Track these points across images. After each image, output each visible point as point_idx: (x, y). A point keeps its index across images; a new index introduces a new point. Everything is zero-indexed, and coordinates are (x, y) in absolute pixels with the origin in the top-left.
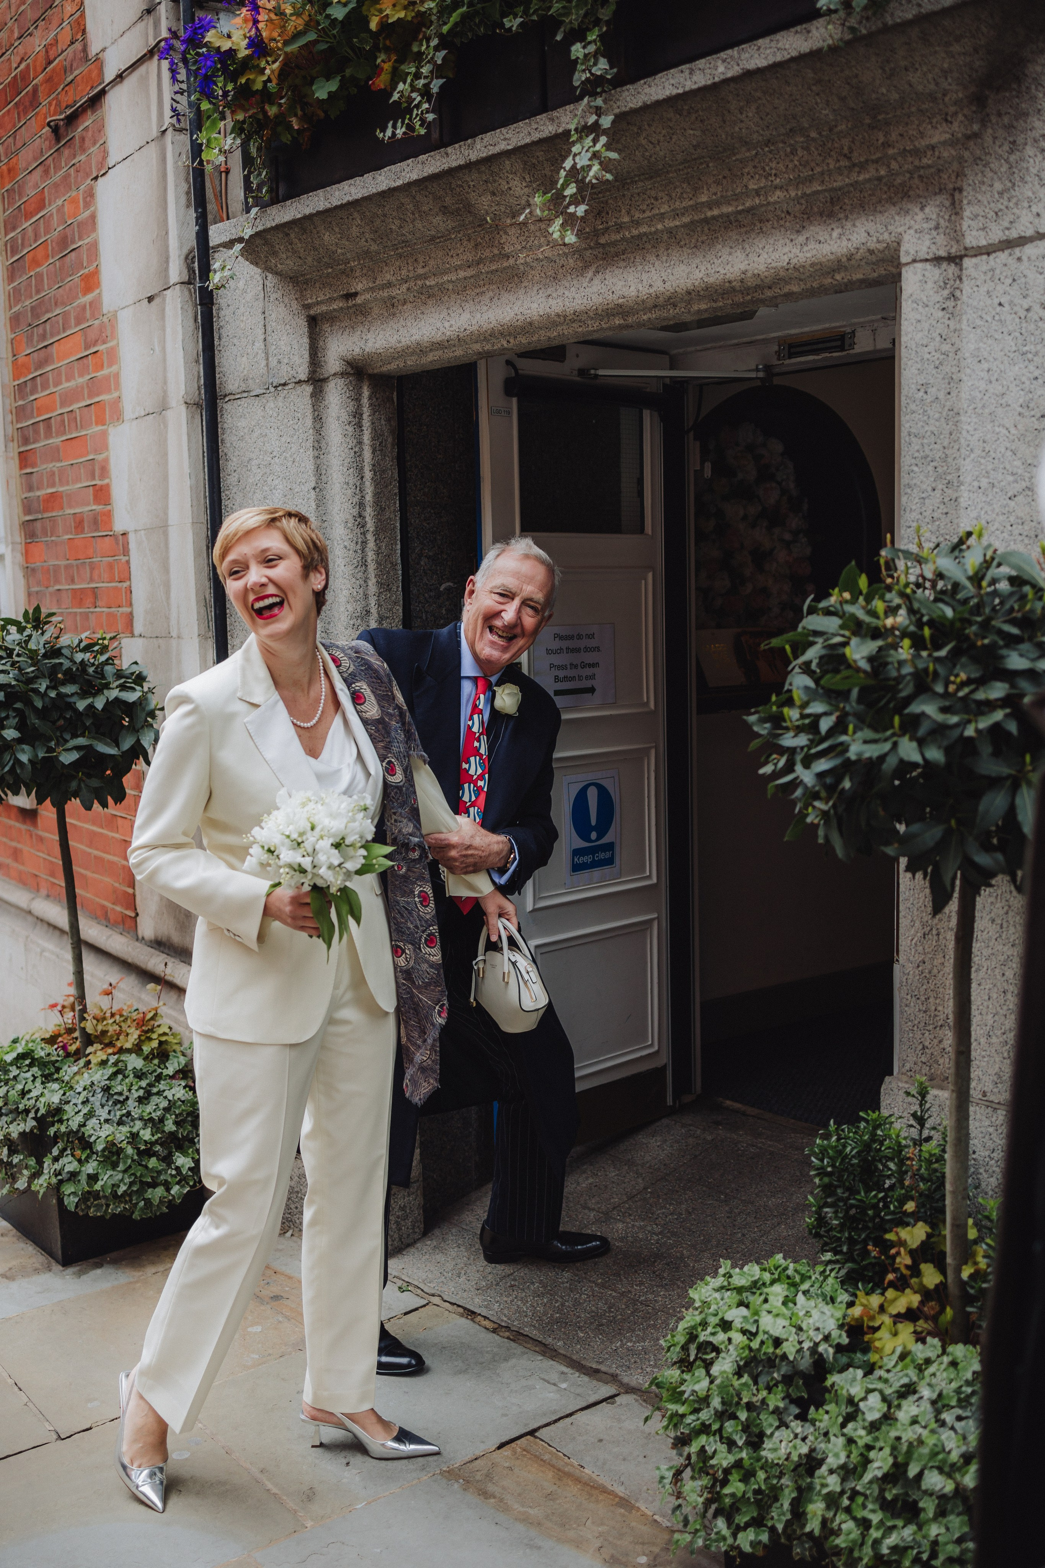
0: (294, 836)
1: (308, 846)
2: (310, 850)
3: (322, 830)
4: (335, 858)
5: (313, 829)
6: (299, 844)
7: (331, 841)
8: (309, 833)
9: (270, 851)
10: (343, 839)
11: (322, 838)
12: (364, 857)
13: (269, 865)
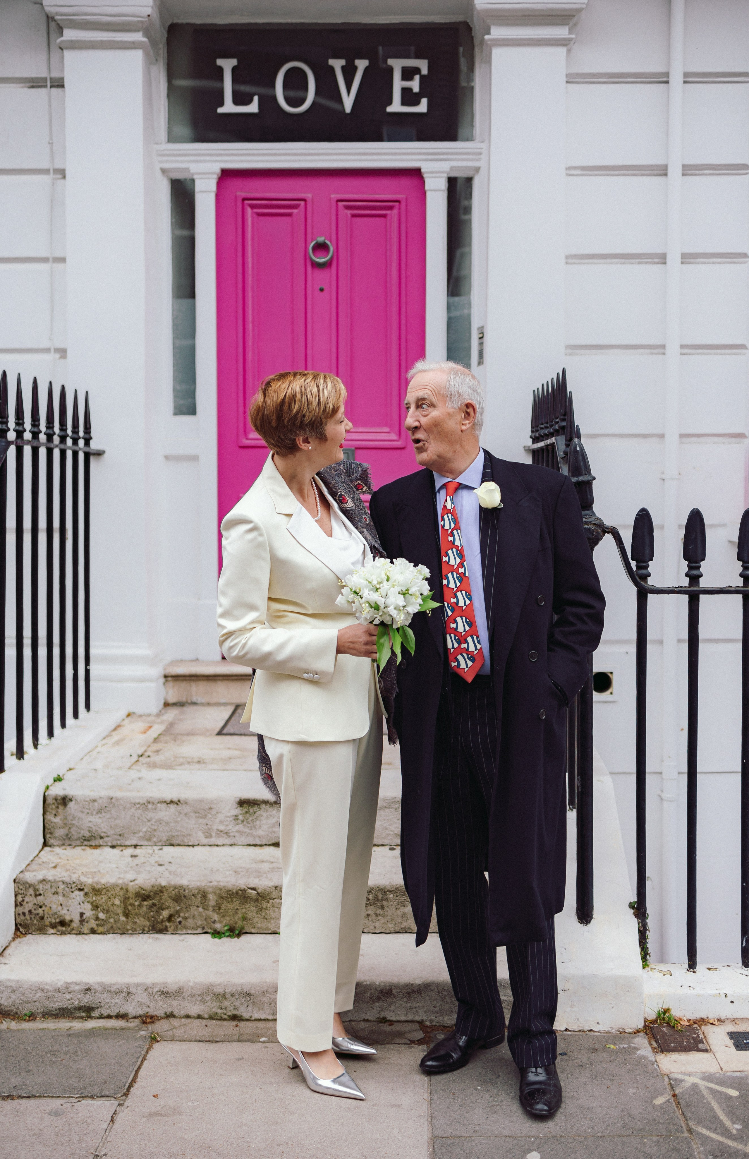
0: (375, 582)
1: (382, 591)
2: (384, 594)
3: (395, 581)
4: (400, 601)
5: (388, 580)
6: (377, 589)
7: (399, 589)
8: (385, 582)
9: (356, 593)
10: (408, 590)
11: (393, 586)
12: (420, 605)
13: (354, 602)
